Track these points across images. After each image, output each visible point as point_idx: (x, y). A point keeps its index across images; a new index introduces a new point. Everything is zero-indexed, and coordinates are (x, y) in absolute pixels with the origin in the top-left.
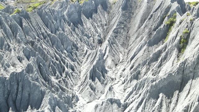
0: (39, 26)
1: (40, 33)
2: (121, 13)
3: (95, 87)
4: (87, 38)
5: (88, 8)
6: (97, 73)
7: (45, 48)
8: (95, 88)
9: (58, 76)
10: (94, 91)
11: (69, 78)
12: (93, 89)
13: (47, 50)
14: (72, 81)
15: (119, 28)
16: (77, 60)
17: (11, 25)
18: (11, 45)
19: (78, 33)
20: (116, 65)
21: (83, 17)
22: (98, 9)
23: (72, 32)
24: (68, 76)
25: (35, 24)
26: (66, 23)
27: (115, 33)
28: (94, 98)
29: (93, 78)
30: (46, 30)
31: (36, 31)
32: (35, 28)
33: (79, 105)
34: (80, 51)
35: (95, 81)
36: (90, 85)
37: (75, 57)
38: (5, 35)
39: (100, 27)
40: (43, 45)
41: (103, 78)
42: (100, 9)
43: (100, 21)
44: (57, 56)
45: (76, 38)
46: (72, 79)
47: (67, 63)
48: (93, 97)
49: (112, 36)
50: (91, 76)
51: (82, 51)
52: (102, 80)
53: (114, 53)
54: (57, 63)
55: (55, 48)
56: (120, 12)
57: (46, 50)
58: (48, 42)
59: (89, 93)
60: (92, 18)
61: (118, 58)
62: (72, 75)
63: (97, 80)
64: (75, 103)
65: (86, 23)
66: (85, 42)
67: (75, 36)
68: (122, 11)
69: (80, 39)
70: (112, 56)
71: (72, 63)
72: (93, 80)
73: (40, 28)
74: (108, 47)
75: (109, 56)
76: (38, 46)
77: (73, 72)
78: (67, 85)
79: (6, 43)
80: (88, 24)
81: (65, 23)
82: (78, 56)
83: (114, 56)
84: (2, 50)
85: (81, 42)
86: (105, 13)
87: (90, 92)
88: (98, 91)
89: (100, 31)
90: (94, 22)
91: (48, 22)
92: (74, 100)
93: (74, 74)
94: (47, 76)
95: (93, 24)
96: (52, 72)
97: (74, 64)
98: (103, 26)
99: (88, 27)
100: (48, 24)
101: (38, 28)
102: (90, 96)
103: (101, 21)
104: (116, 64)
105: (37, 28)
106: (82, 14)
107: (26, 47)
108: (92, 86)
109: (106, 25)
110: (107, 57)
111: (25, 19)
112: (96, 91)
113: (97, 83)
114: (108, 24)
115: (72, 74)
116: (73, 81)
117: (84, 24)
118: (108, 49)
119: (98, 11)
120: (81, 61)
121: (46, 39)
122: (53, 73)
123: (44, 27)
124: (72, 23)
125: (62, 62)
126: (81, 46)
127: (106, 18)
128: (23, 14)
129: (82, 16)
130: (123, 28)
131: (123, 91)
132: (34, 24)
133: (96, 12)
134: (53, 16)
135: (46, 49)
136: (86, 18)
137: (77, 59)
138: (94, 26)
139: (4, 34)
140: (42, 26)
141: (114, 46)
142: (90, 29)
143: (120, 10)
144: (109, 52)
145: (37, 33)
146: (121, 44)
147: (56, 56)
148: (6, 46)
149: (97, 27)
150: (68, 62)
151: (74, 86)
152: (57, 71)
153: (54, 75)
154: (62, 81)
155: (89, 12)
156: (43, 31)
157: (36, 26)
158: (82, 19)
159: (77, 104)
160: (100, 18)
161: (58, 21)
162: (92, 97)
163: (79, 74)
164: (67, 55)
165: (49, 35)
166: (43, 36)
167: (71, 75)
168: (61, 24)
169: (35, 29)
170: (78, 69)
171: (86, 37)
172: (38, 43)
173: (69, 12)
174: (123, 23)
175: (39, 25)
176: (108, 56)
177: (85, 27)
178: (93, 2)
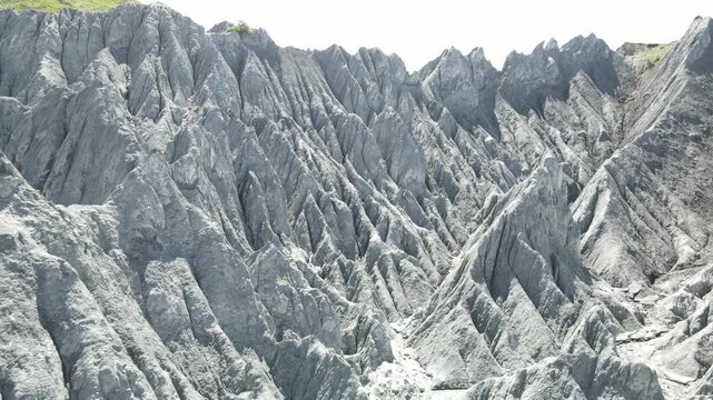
0: (307, 90)
1: (305, 107)
2: (684, 83)
3: (497, 317)
4: (504, 167)
5: (528, 77)
6: (521, 257)
7: (305, 152)
8: (497, 320)
9: (325, 250)
10: (492, 335)
11: (379, 276)
12: (485, 323)
13: (310, 158)
14: (390, 290)
15: (672, 135)
16: (442, 227)
17: (196, 56)
18: (169, 103)
19: (468, 145)
20: (653, 278)
21: (503, 109)
22: (572, 85)
23: (444, 138)
24: (375, 268)
25: (295, 78)
26: (421, 111)
27: (648, 148)
28: (481, 367)
29: (498, 280)
30: (330, 103)
31: (290, 99)
32: (291, 89)
33: (383, 380)
34: (462, 203)
35: (505, 299)
36: (470, 302)
37: (431, 215)
38: (163, 73)
39: (574, 144)
40: (301, 141)
41: (551, 284)
42: (581, 84)
43: (575, 125)
44: (350, 186)
45: (456, 158)
46: (394, 284)
47: (388, 220)
48: (477, 362)
49: (634, 158)
50: (490, 268)
51: (473, 203)
52: (550, 293)
53: (640, 223)
54: (340, 207)
55: (351, 165)
56: (677, 79)
57: (307, 157)
58: (326, 139)
59: (458, 336)
60: (540, 112)
61: (666, 248)
62: (399, 270)
63: (516, 289)
64: (363, 367)
65: (512, 127)
66: (492, 176)
67: (454, 151)
68: (688, 73)
69: (474, 168)
70: (625, 234)
71: (413, 229)
72: (498, 291)
73: (310, 95)
74: (608, 193)
75: (609, 227)
76: (275, 132)
77: (404, 257)
78: (353, 293)
79: (155, 93)
80: (521, 129)
81: (416, 108)
82: (449, 213)
83: (638, 235)
84: (134, 114)
85: (478, 176)
86: (606, 99)
87: (463, 331)
88: (514, 341)
89: (574, 156)
90: (547, 126)
91: (346, 82)
92: (364, 349)
93: (406, 264)
94: (267, 229)
95: (542, 131)
96: (303, 232)
97: (422, 235)
98: (590, 141)
99: (519, 140)
100: (344, 89)
101: (302, 94)
102: (462, 353)
103: (582, 125)
104: (649, 272)
105: (299, 93)
106: (498, 96)
107: (216, 110)
108: (480, 309)
109: (605, 137)
110: (598, 235)
111: (262, 60)
112: (504, 336)
113: (514, 305)
114: (614, 136)
115: (397, 264)
116: (398, 294)
117: (503, 130)
118: (605, 199)
119: (573, 92)
120: (458, 236)
121: (322, 130)
122: (307, 236)
123: (325, 94)
124: (445, 109)
125: (362, 212)
126: (472, 189)
127: (609, 116)
128: (257, 42)
129: (497, 103)
130: (696, 139)
131: (696, 368)
132: (290, 78)
133: (564, 95)
134: (373, 70)
135: (309, 153)
136: (512, 110)
137: (441, 222)
138: (547, 139)
139: (160, 67)
140: (321, 91)
141: (642, 200)
142: (529, 148)
143: (681, 70)
144: (612, 212)
145: (293, 106)
146: (682, 196)
147: (343, 186)
148: (150, 104)
149: (559, 141)
150: (391, 215)
151: (395, 314)
152: (325, 232)
153: (309, 244)
154: (337, 273)
155: (528, 93)
156: (317, 102)
157: (293, 86)
158: (497, 115)
159: (371, 376)
160: (579, 116)
161: (388, 90)
162: (475, 362)
163: (436, 276)
164: (394, 196)
165: (337, 120)
166: (313, 121)
167: (391, 265)
168: (401, 105)
169: (288, 94)
170: (434, 257)
171: (502, 163)
172: (283, 130)
173: (443, 80)
174: (697, 121)
175: (306, 86)
176: (601, 227)
177: (506, 138)
178: (550, 59)
